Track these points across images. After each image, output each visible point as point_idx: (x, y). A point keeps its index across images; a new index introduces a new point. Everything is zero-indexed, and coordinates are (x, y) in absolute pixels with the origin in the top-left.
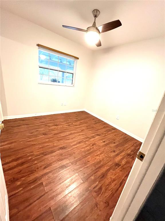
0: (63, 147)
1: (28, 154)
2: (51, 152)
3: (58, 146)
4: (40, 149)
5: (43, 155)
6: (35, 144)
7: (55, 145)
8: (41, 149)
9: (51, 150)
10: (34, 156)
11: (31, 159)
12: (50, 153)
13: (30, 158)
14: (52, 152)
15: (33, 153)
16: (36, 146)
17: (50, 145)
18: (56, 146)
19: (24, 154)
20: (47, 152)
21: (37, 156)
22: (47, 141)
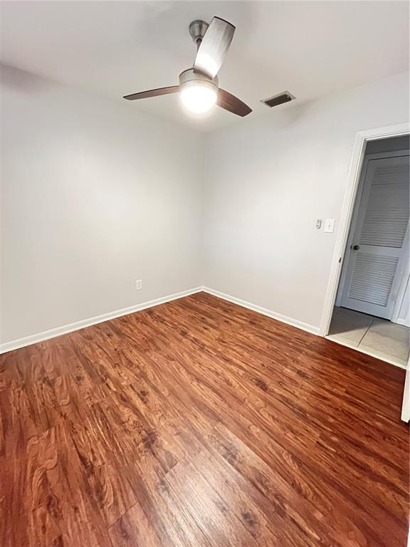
0: (257, 385)
1: (332, 452)
2: (289, 404)
3: (260, 396)
4: (297, 432)
5: (308, 415)
6: (294, 458)
7: (260, 403)
8: (295, 428)
9: (282, 407)
10: (325, 432)
11: (336, 435)
12: (292, 405)
13: (334, 439)
14: (286, 401)
15: (321, 441)
16: (295, 449)
17: (269, 415)
18: (265, 400)
19: (339, 460)
20: (293, 411)
21: (319, 426)
22: (258, 430)
